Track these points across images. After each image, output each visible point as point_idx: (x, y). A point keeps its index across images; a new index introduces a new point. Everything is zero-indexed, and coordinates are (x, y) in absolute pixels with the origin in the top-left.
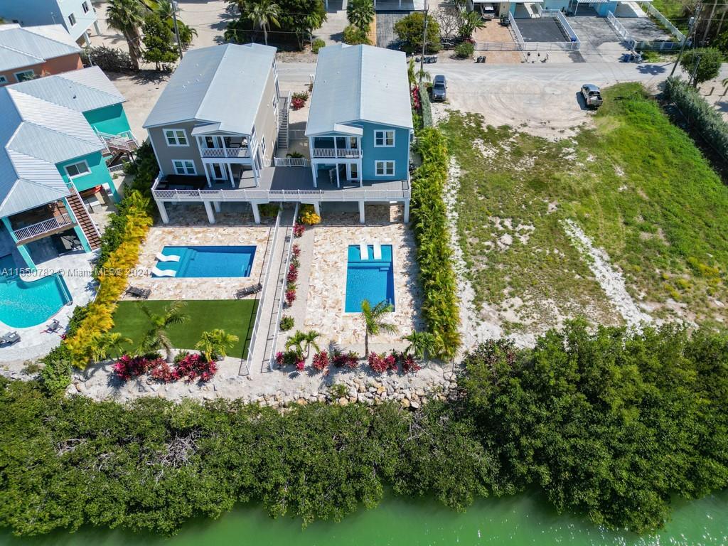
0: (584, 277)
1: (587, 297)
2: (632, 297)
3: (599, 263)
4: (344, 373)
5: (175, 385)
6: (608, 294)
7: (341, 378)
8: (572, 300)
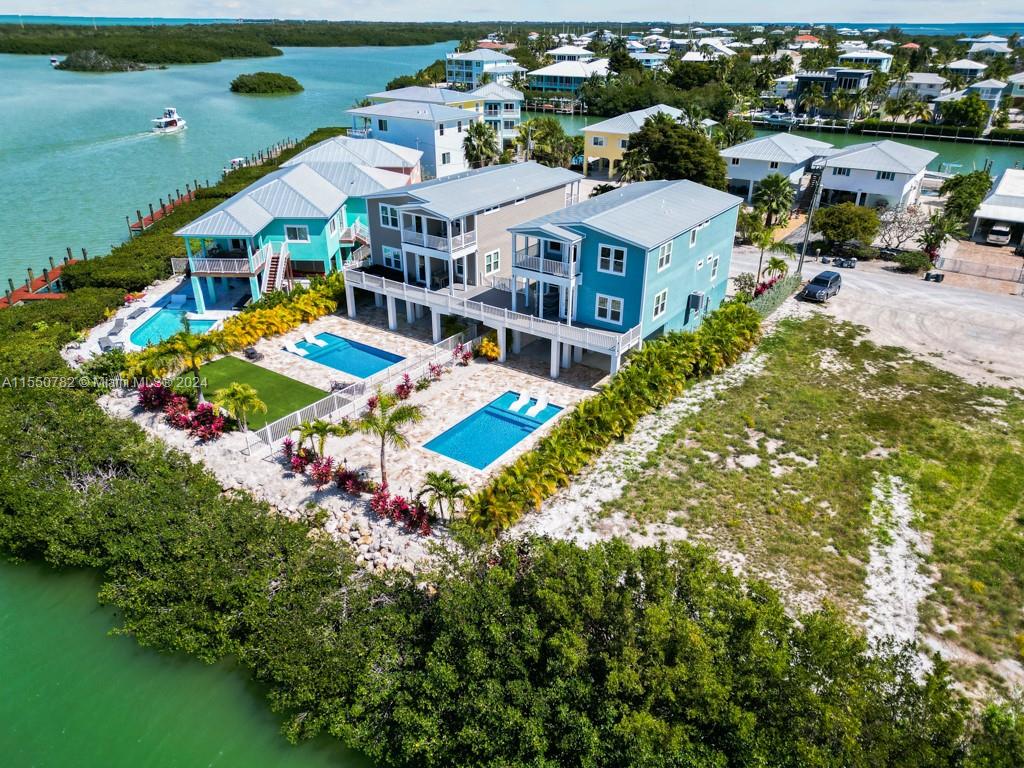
0: (841, 554)
1: (820, 582)
2: (922, 620)
3: (898, 549)
4: (342, 498)
5: (178, 433)
6: (870, 594)
7: (333, 504)
8: (783, 572)
